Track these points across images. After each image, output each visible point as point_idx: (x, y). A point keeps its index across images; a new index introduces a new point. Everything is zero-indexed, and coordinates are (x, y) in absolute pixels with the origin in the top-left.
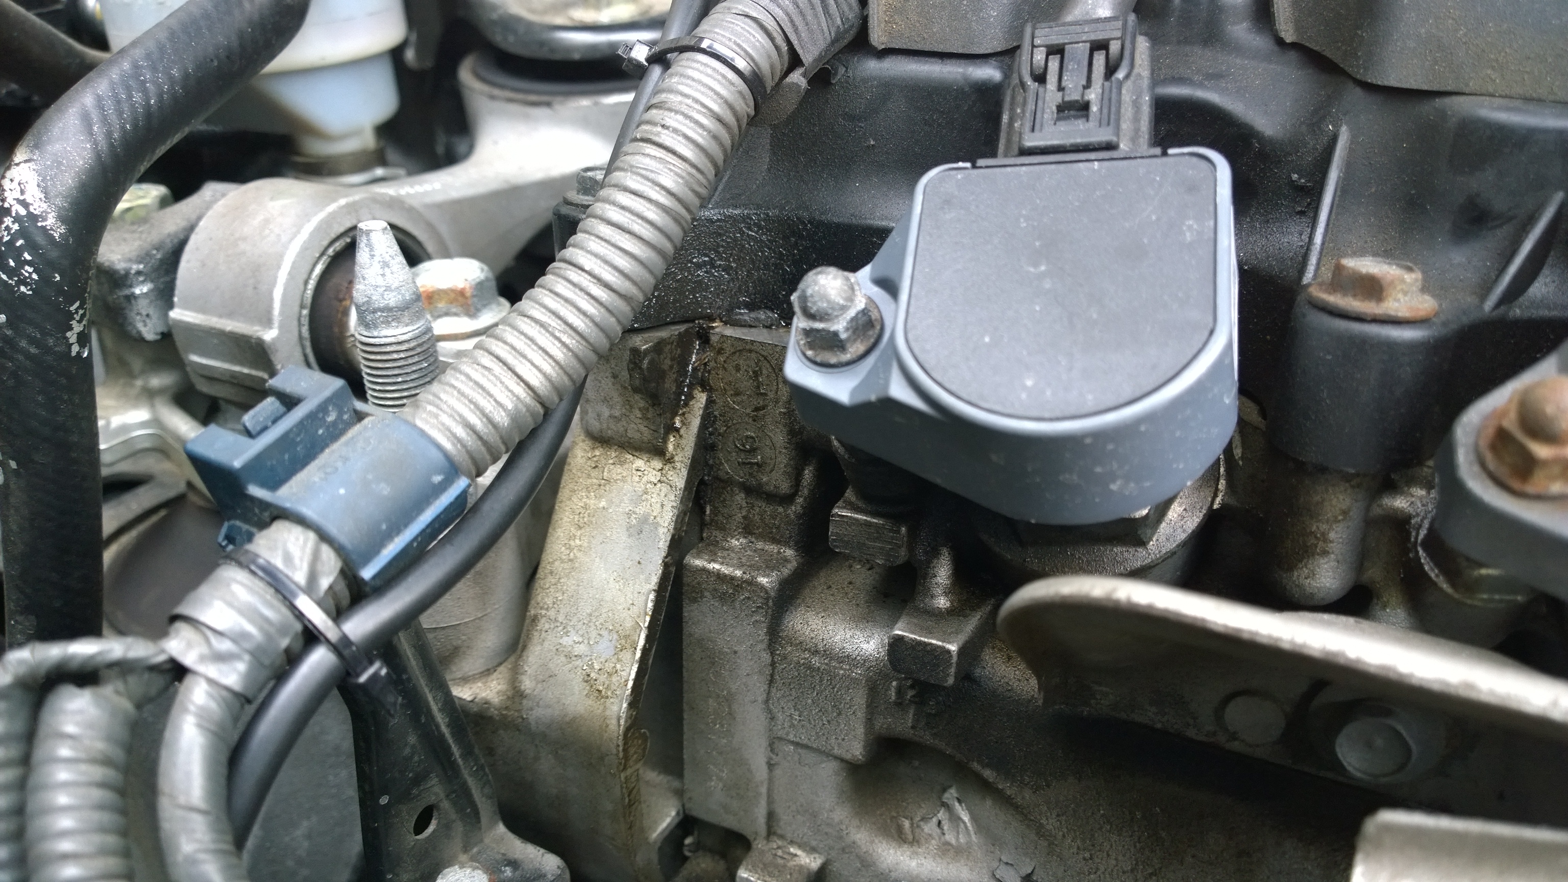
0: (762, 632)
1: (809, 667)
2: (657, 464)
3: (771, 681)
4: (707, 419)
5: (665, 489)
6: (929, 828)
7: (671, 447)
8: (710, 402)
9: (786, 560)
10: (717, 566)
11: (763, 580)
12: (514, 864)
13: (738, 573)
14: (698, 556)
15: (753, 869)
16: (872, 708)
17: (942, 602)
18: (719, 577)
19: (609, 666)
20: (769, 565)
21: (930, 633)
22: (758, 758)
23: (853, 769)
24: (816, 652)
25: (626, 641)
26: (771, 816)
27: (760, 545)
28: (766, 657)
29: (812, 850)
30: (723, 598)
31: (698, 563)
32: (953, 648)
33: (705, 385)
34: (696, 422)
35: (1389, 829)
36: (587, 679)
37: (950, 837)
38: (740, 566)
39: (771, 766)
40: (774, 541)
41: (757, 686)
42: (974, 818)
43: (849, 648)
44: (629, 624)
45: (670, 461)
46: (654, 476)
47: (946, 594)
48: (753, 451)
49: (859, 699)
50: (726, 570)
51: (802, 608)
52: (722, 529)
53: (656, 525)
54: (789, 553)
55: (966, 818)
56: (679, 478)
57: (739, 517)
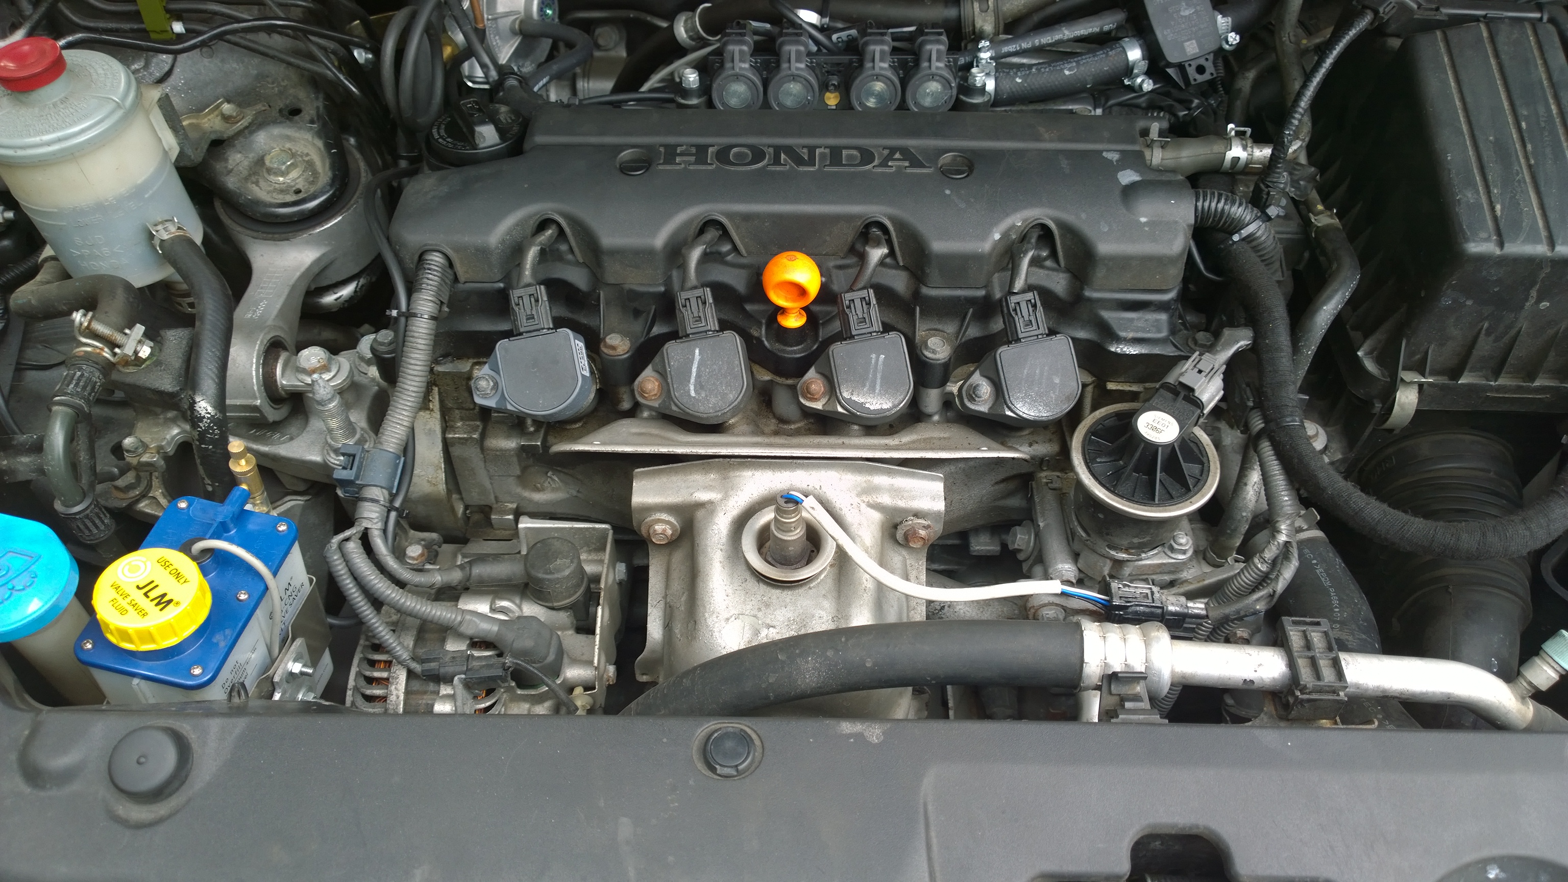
0: (478, 450)
1: (496, 455)
2: (428, 412)
3: (485, 462)
4: (440, 393)
5: (434, 420)
6: (546, 484)
7: (431, 407)
8: (439, 389)
9: (479, 426)
10: (457, 436)
11: (475, 436)
12: (423, 540)
13: (465, 436)
14: (450, 434)
15: (496, 514)
16: (519, 461)
17: (532, 429)
18: (459, 438)
19: (434, 476)
20: (474, 429)
21: (531, 440)
22: (487, 483)
23: (518, 477)
24: (497, 451)
25: (438, 467)
26: (496, 497)
27: (467, 423)
28: (482, 456)
29: (512, 502)
30: (462, 444)
31: (450, 436)
32: (539, 443)
33: (436, 385)
34: (437, 397)
35: (637, 472)
36: (428, 481)
37: (553, 486)
38: (465, 433)
39: (491, 484)
40: (472, 420)
41: (482, 464)
42: (559, 478)
43: (507, 447)
44: (437, 462)
45: (432, 410)
46: (428, 416)
47: (532, 426)
48: (458, 399)
49: (515, 459)
50: (461, 436)
51: (488, 439)
52: (453, 421)
53: (435, 431)
54: (478, 423)
55: (557, 479)
56: (437, 415)
57: (458, 417)
